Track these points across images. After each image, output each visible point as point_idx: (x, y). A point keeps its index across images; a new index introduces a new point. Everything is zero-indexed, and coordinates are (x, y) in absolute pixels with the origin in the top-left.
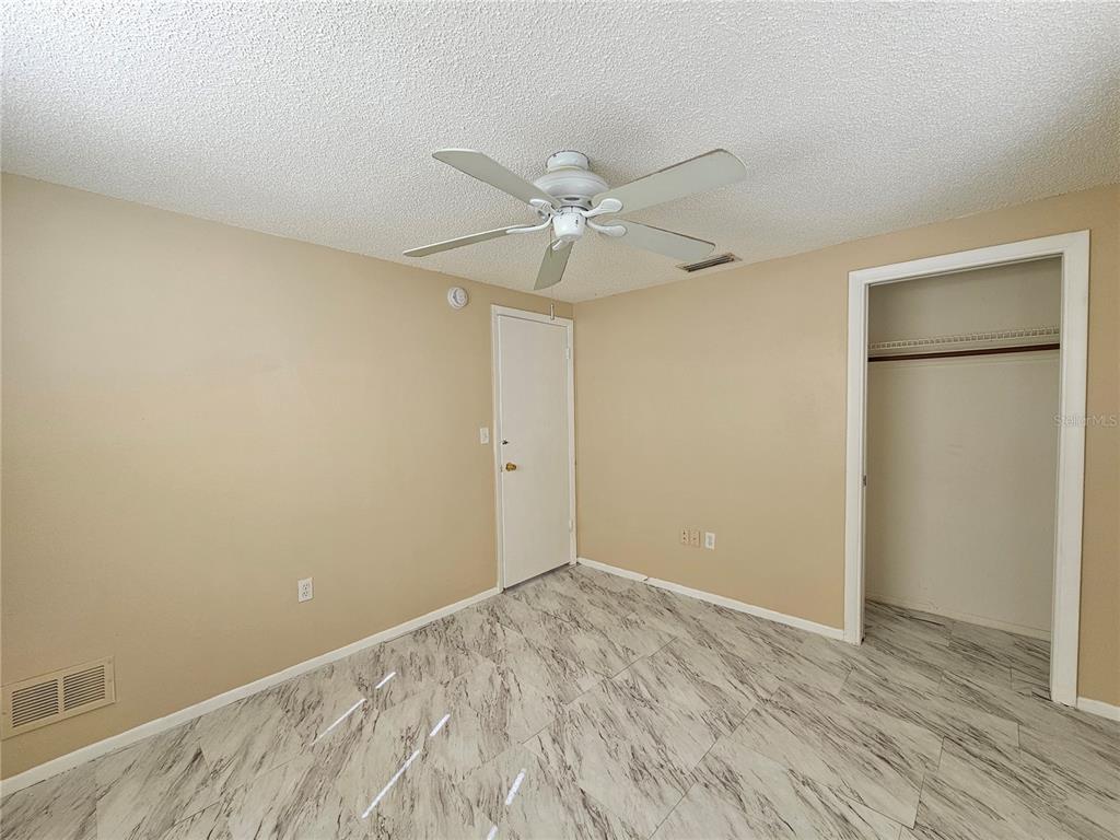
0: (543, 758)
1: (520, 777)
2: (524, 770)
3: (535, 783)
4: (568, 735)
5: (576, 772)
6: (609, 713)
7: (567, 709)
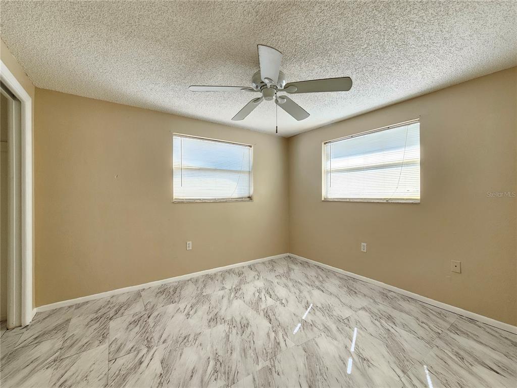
0: (285, 337)
1: (295, 331)
2: (294, 333)
3: (289, 329)
4: (271, 345)
5: (271, 329)
6: (243, 355)
7: (268, 363)
